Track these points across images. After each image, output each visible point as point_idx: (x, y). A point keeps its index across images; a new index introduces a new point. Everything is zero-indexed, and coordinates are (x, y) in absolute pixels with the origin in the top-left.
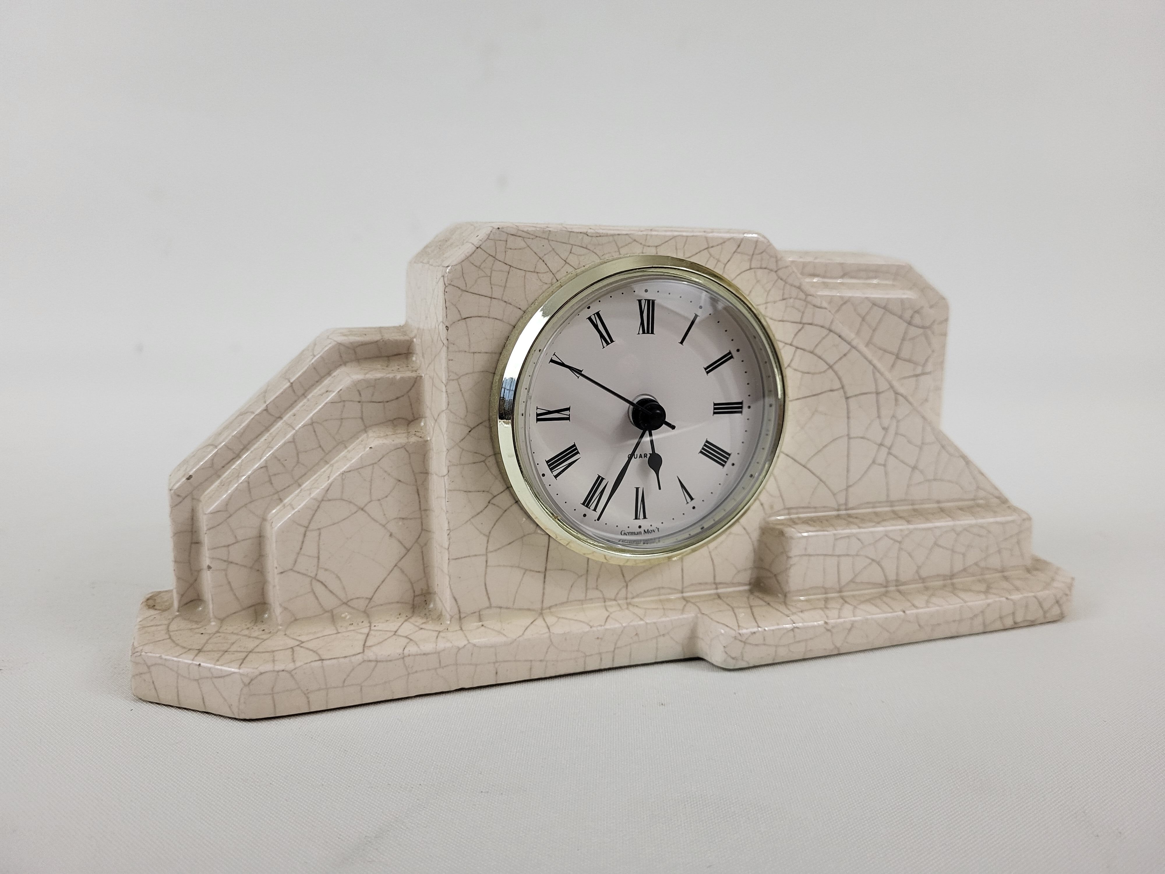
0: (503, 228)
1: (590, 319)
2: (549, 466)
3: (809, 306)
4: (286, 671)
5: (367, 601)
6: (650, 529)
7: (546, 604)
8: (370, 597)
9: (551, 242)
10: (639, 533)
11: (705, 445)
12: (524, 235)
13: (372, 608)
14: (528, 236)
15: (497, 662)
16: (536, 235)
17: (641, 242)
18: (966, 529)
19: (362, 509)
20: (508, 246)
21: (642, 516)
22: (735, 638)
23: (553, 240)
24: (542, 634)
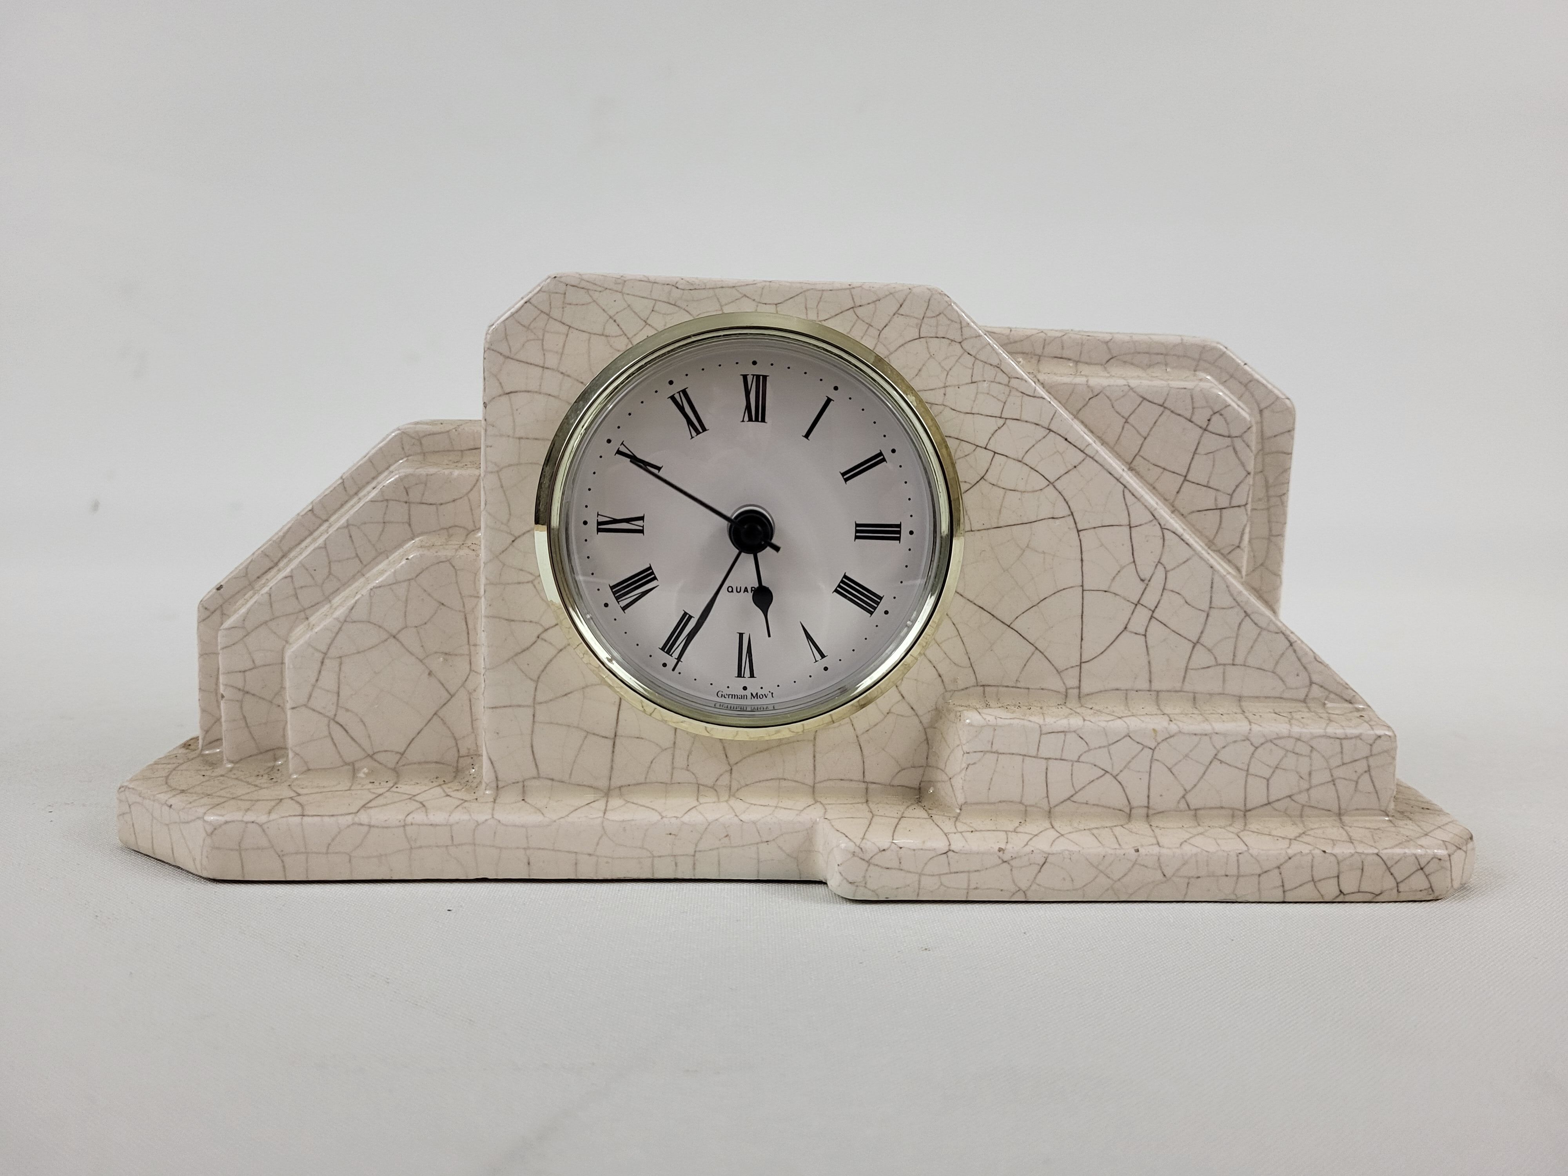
0: (561, 277)
1: (673, 398)
2: (614, 593)
3: (1014, 392)
4: (257, 823)
5: (399, 756)
6: (760, 692)
7: (616, 782)
8: (402, 750)
9: (626, 297)
10: (742, 697)
11: (842, 581)
12: (589, 286)
13: (404, 765)
14: (595, 287)
15: (528, 848)
16: (606, 286)
17: (753, 298)
18: (1273, 740)
19: (394, 637)
20: (567, 301)
21: (747, 673)
22: (854, 854)
23: (628, 294)
24: (592, 819)
